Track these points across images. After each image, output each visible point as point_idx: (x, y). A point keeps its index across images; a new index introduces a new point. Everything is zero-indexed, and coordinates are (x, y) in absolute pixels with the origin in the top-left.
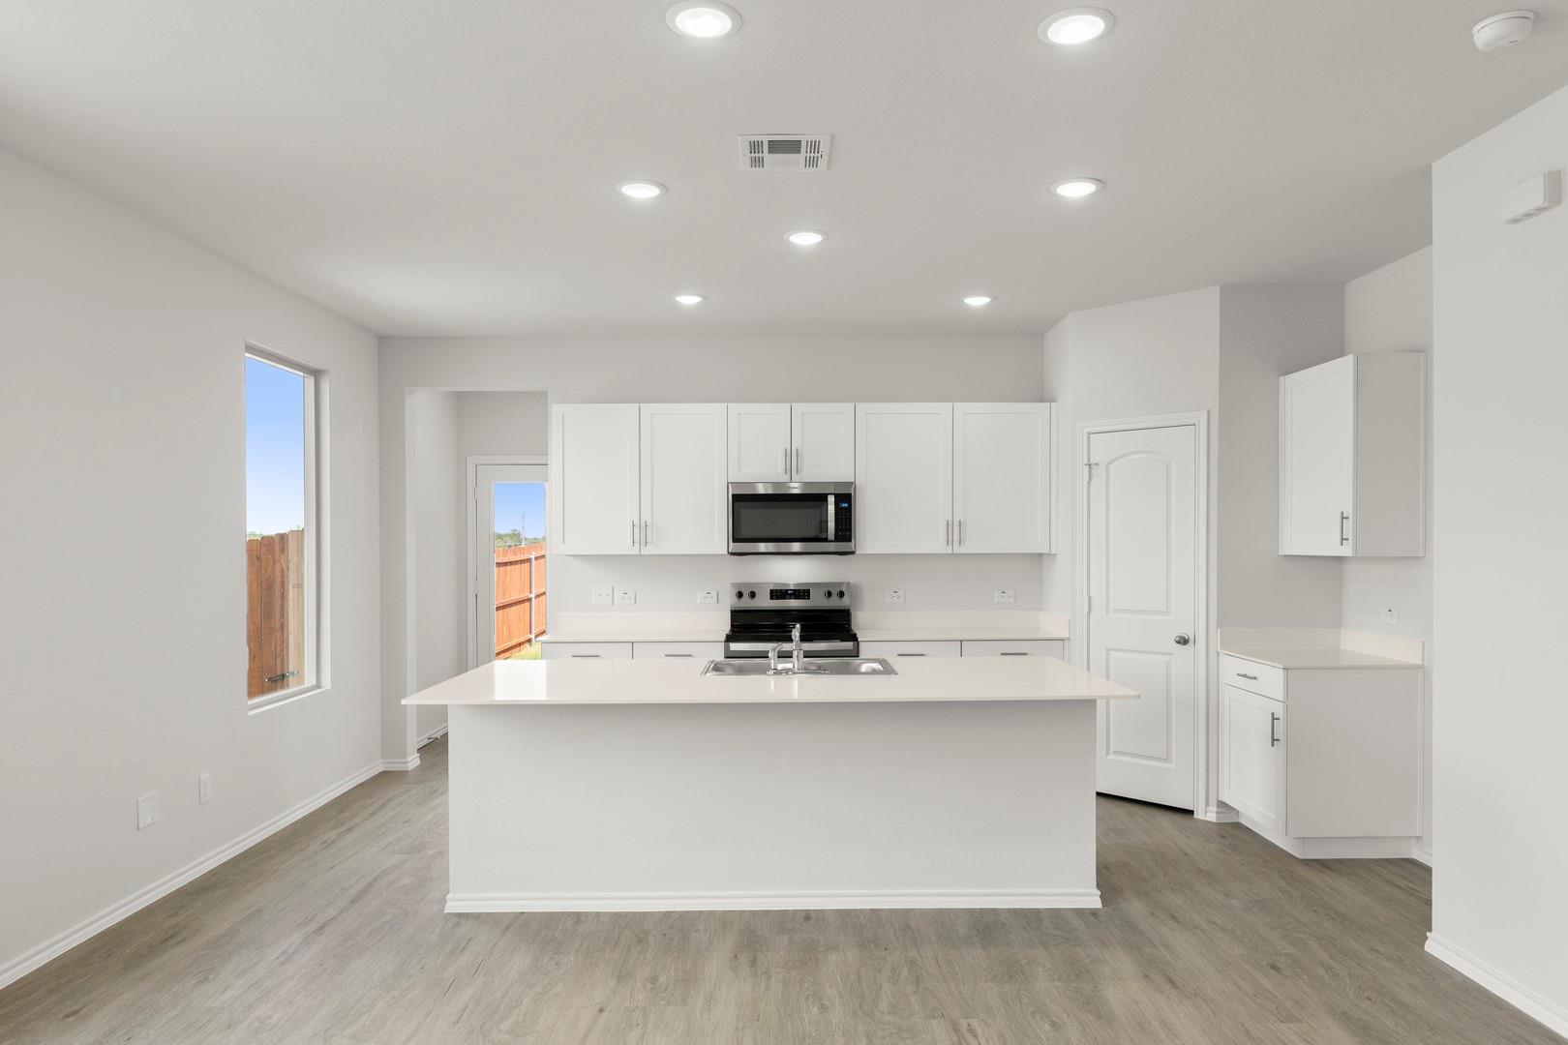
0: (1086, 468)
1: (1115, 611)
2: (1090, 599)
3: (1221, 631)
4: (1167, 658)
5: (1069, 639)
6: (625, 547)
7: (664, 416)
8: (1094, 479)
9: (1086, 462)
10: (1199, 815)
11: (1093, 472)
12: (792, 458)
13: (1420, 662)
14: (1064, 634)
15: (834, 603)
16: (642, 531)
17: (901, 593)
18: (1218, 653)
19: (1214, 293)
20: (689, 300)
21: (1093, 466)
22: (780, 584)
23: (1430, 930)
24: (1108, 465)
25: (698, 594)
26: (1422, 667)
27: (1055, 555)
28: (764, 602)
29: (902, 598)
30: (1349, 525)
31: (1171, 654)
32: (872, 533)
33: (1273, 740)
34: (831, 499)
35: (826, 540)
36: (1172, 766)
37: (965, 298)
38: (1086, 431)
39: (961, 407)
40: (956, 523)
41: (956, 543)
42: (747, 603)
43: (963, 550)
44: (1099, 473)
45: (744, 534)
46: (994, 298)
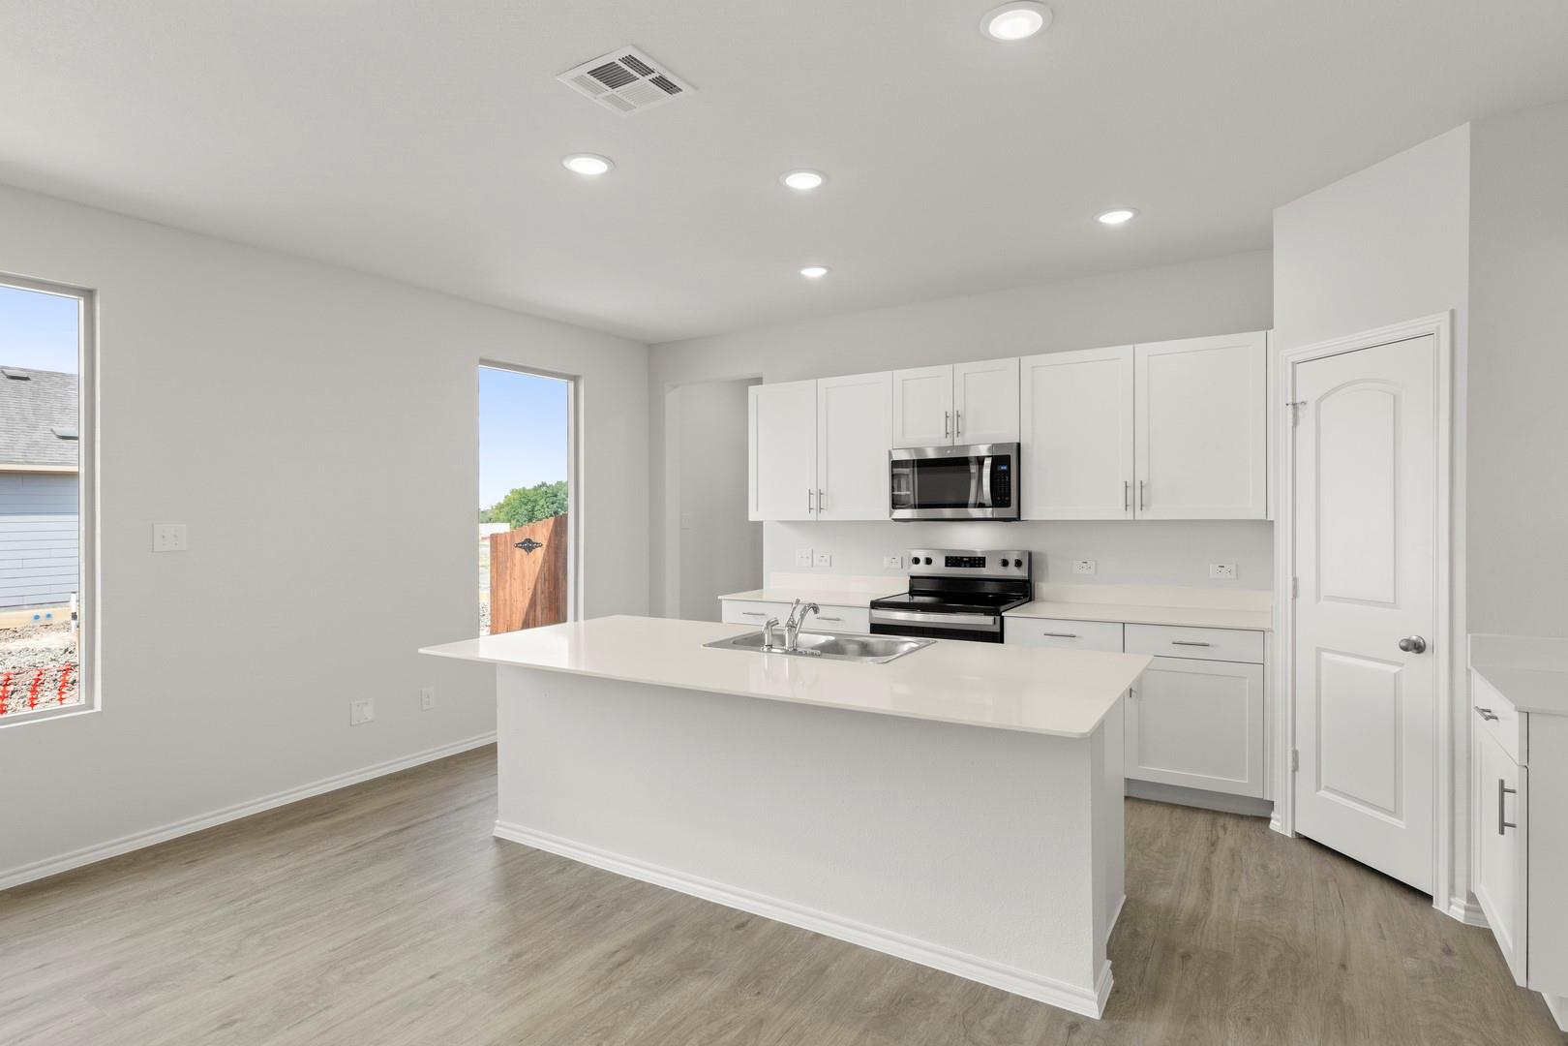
0: (1290, 407)
1: (1328, 598)
2: (1295, 580)
3: (1472, 637)
4: (1396, 669)
5: (1272, 631)
6: (802, 513)
7: (837, 389)
8: (1301, 421)
9: (1290, 401)
10: (1440, 904)
11: (1300, 414)
12: (953, 421)
14: (1265, 625)
15: (1012, 572)
16: (818, 499)
17: (1091, 563)
18: (1468, 672)
19: (1463, 134)
20: (814, 273)
21: (1300, 406)
22: (953, 551)
24: (1317, 404)
25: (885, 558)
27: (1273, 521)
28: (940, 569)
29: (1093, 567)
31: (1402, 665)
32: (1039, 497)
33: (1504, 825)
34: (988, 462)
36: (1401, 824)
38: (1291, 358)
39: (1144, 349)
40: (1138, 485)
41: (1138, 508)
42: (921, 569)
43: (1147, 515)
44: (1307, 415)
46: (1137, 211)
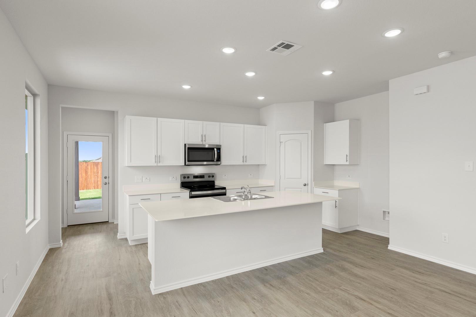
0: (279, 143)
1: (287, 178)
2: (280, 176)
3: (315, 182)
4: (301, 189)
5: (274, 186)
6: (153, 163)
7: (166, 122)
8: (281, 146)
9: (279, 141)
11: (281, 144)
12: (203, 137)
13: (359, 187)
14: (273, 185)
15: (211, 179)
16: (158, 158)
18: (314, 187)
19: (313, 103)
20: (186, 87)
23: (389, 244)
24: (285, 142)
25: (170, 177)
26: (359, 188)
28: (192, 179)
30: (348, 157)
32: (225, 159)
33: (336, 207)
34: (215, 149)
35: (213, 161)
37: (258, 97)
38: (279, 133)
39: (247, 126)
40: (245, 157)
41: (245, 162)
42: (187, 180)
43: (246, 164)
44: (283, 144)
45: (190, 159)
46: (265, 97)
